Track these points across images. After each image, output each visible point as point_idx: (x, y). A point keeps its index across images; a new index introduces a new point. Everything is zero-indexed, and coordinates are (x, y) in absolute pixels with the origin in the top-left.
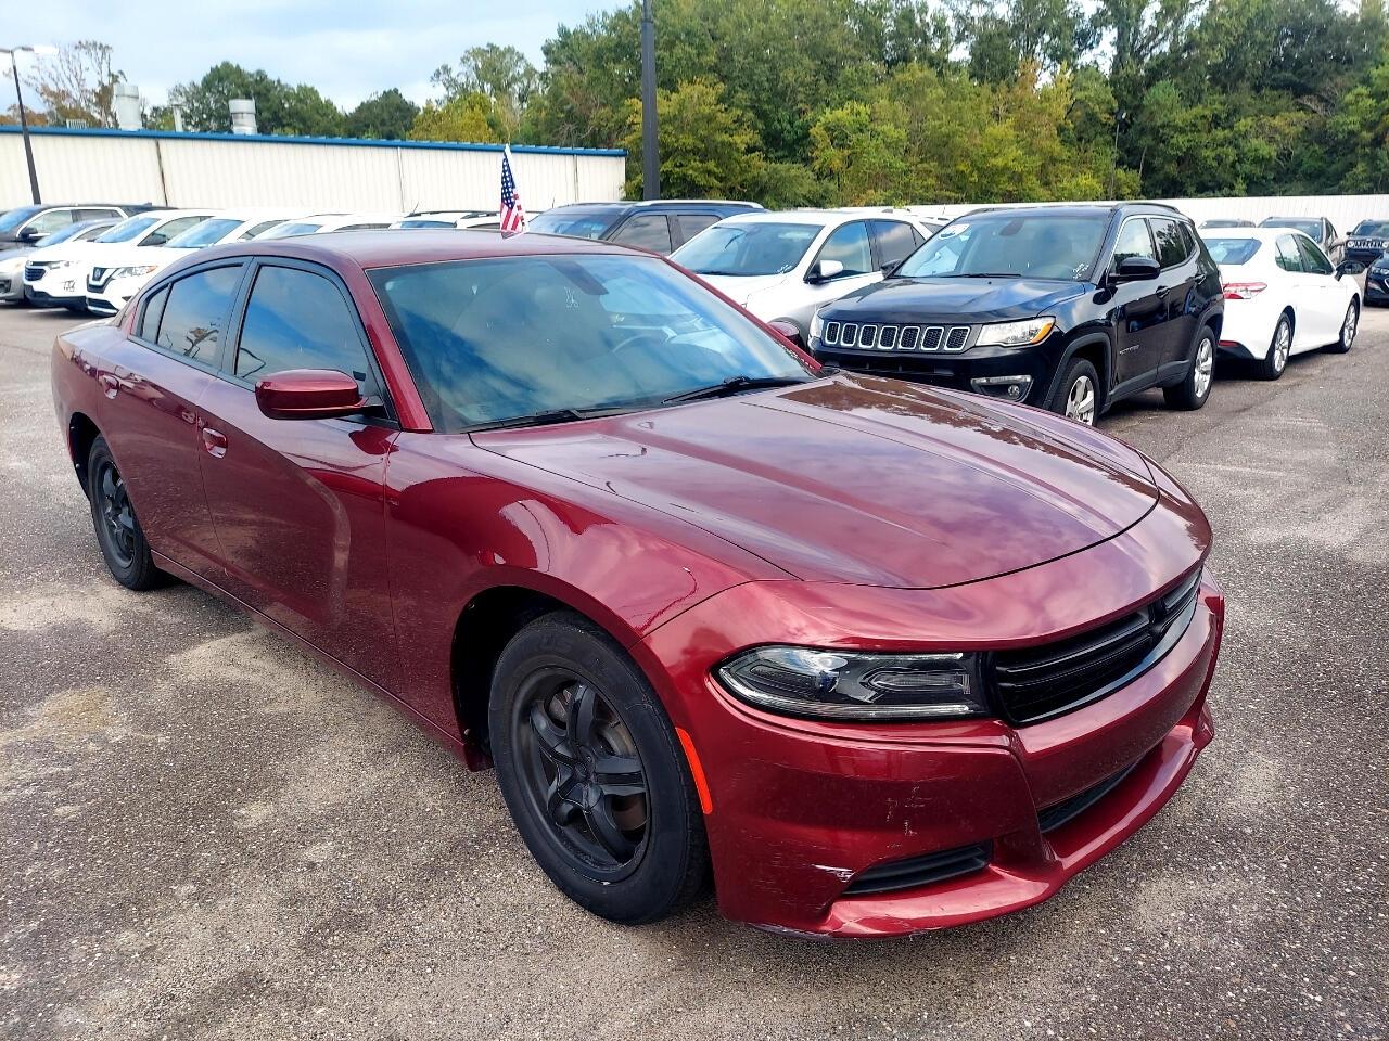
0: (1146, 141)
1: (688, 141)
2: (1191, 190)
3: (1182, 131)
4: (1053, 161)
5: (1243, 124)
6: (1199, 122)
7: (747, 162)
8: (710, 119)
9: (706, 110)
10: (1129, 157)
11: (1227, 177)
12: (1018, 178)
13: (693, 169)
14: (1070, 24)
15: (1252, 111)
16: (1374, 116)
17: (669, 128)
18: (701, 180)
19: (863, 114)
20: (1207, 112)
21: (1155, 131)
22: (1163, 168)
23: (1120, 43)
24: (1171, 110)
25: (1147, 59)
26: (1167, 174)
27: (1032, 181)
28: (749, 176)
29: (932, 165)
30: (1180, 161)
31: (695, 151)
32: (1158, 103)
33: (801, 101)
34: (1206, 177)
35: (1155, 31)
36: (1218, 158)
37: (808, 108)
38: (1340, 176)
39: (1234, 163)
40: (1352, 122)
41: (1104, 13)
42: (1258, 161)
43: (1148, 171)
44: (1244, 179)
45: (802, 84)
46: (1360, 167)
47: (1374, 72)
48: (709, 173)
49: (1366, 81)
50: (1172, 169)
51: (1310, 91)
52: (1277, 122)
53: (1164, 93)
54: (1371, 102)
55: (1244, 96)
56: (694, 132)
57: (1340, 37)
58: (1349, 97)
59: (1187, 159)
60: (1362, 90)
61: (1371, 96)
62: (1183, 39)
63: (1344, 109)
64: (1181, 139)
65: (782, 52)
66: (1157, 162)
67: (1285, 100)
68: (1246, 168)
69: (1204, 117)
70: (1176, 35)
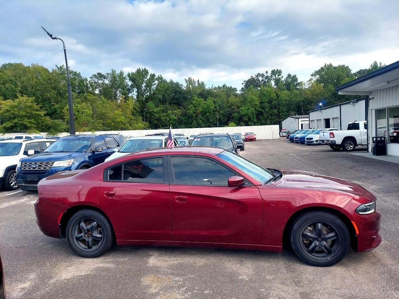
0: (148, 115)
1: (23, 113)
2: (161, 127)
3: (156, 113)
4: (131, 119)
5: (169, 112)
6: (160, 111)
7: (44, 119)
8: (30, 107)
9: (29, 104)
10: (145, 119)
11: (168, 123)
12: (124, 124)
13: (26, 122)
14: (126, 87)
15: (170, 109)
16: (195, 111)
17: (16, 109)
18: (29, 125)
19: (79, 107)
20: (161, 109)
21: (150, 113)
22: (154, 122)
23: (138, 92)
24: (153, 108)
25: (145, 96)
26: (155, 123)
27: (128, 125)
28: (44, 123)
29: (101, 121)
30: (157, 120)
31: (26, 116)
32: (150, 107)
33: (53, 102)
34: (164, 124)
35: (145, 90)
36: (165, 119)
37: (55, 104)
38: (191, 123)
39: (169, 121)
40: (191, 112)
41: (133, 85)
42: (174, 120)
43: (150, 122)
44: (172, 124)
45: (53, 97)
46: (195, 121)
47: (193, 102)
48: (31, 123)
49: (192, 104)
50: (156, 122)
51: (181, 105)
52: (176, 111)
53: (150, 104)
54: (194, 108)
55: (167, 105)
56: (25, 111)
57: (184, 94)
58: (189, 107)
59: (159, 119)
60: (191, 105)
61: (193, 107)
62: (152, 92)
63: (189, 109)
64: (157, 115)
65: (45, 88)
66: (152, 120)
67: (176, 107)
68: (171, 122)
69: (161, 110)
70: (150, 91)
